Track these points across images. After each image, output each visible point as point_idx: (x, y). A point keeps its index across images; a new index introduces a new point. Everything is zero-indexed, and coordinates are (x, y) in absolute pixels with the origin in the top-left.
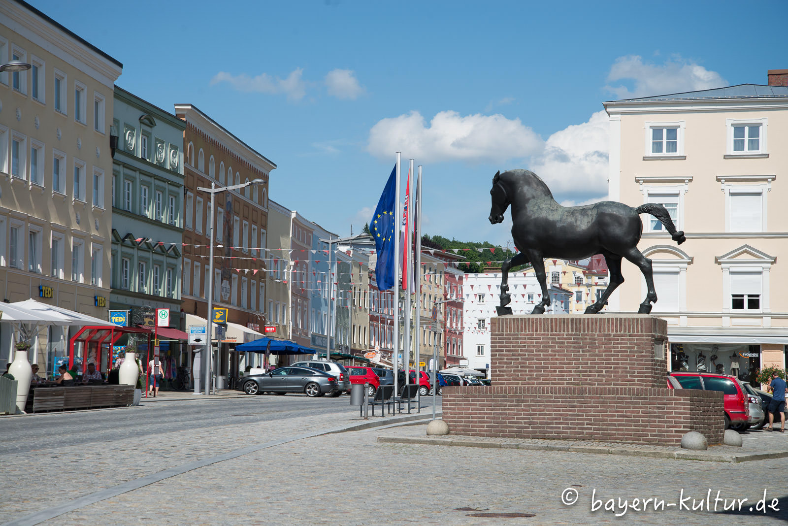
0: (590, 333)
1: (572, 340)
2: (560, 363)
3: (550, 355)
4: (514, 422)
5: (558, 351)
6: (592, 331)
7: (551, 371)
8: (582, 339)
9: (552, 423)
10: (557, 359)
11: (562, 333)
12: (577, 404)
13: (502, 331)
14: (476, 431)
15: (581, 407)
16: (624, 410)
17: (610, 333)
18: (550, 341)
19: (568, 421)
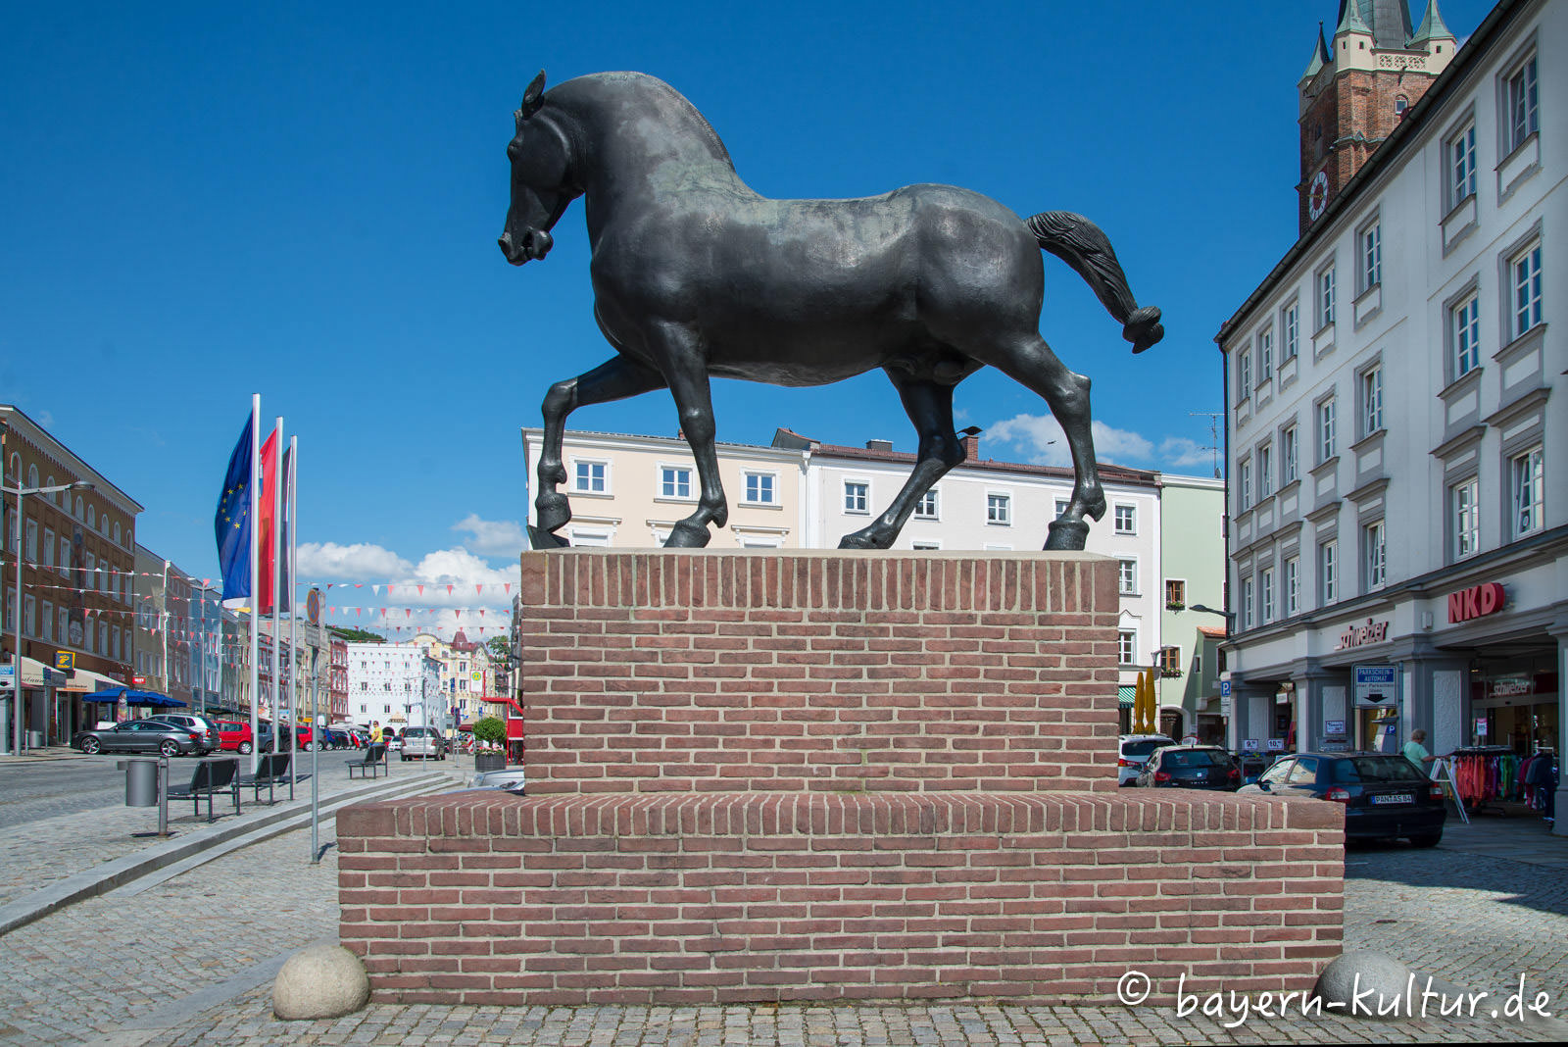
0: (899, 610)
1: (833, 636)
2: (786, 716)
3: (751, 688)
4: (645, 943)
5: (778, 674)
6: (906, 605)
7: (753, 744)
8: (867, 632)
9: (804, 944)
10: (775, 702)
11: (795, 609)
12: (906, 869)
13: (566, 601)
14: (483, 983)
15: (925, 878)
16: (1096, 884)
17: (973, 611)
18: (750, 639)
19: (869, 935)
